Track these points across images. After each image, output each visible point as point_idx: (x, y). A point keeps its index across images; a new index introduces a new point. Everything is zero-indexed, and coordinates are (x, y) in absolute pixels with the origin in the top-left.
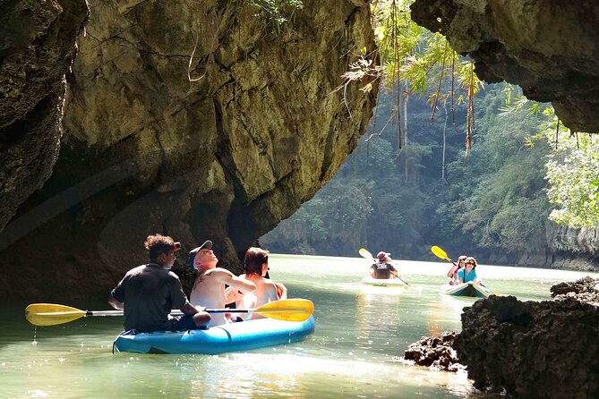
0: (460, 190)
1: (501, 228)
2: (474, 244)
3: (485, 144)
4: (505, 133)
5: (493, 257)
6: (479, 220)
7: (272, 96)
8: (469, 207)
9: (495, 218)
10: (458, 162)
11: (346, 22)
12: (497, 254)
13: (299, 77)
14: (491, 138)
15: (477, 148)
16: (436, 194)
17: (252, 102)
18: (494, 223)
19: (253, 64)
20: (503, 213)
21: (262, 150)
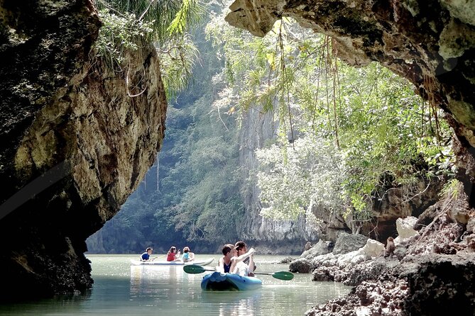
0: (171, 199)
1: (204, 226)
2: (185, 239)
3: (189, 163)
4: (204, 154)
5: (197, 248)
6: (187, 220)
7: (96, 121)
8: (179, 211)
9: (199, 219)
10: (169, 177)
11: (144, 64)
12: (200, 245)
13: (114, 106)
14: (194, 158)
15: (183, 166)
16: (154, 202)
17: (83, 126)
18: (198, 222)
19: (82, 96)
20: (205, 215)
21: (91, 165)
